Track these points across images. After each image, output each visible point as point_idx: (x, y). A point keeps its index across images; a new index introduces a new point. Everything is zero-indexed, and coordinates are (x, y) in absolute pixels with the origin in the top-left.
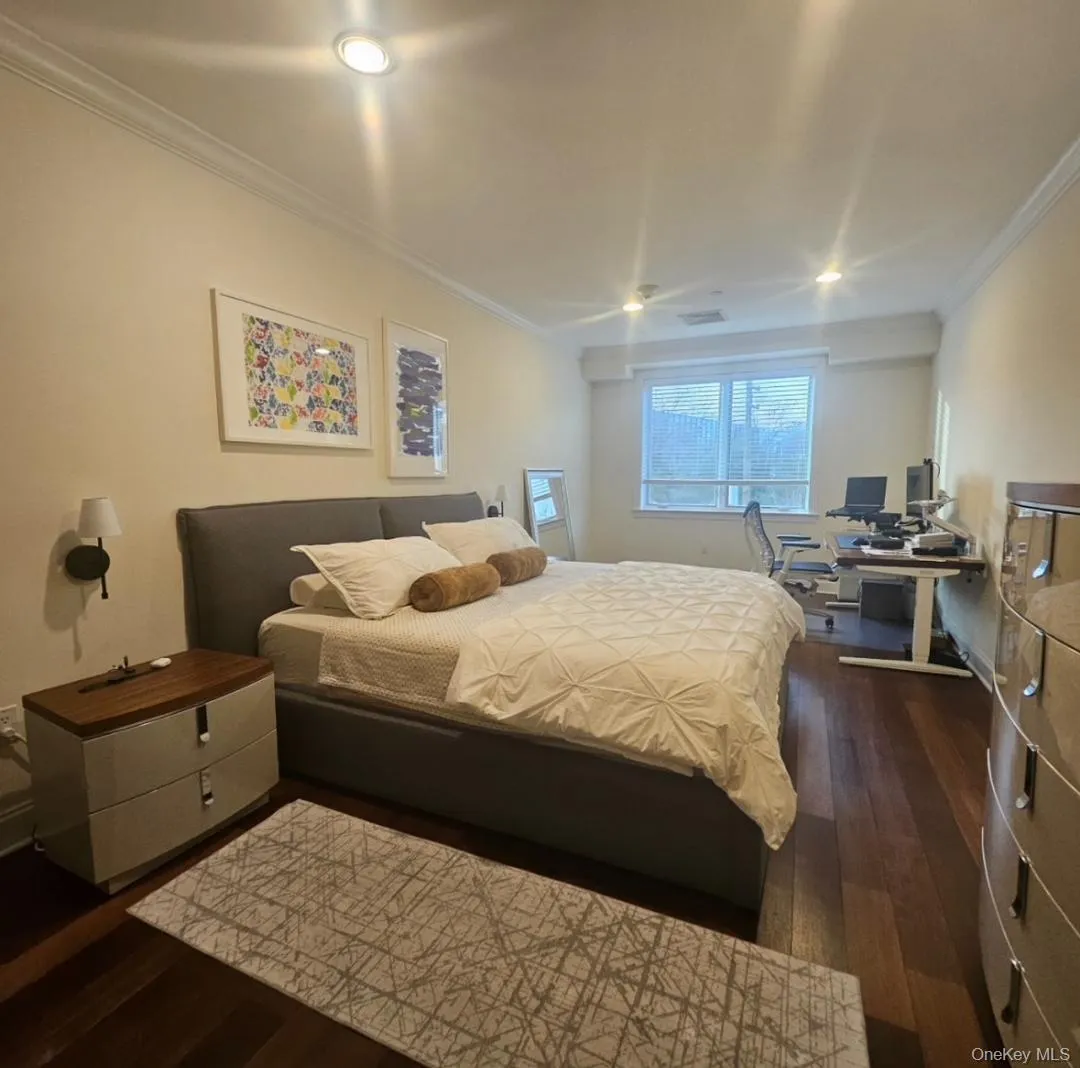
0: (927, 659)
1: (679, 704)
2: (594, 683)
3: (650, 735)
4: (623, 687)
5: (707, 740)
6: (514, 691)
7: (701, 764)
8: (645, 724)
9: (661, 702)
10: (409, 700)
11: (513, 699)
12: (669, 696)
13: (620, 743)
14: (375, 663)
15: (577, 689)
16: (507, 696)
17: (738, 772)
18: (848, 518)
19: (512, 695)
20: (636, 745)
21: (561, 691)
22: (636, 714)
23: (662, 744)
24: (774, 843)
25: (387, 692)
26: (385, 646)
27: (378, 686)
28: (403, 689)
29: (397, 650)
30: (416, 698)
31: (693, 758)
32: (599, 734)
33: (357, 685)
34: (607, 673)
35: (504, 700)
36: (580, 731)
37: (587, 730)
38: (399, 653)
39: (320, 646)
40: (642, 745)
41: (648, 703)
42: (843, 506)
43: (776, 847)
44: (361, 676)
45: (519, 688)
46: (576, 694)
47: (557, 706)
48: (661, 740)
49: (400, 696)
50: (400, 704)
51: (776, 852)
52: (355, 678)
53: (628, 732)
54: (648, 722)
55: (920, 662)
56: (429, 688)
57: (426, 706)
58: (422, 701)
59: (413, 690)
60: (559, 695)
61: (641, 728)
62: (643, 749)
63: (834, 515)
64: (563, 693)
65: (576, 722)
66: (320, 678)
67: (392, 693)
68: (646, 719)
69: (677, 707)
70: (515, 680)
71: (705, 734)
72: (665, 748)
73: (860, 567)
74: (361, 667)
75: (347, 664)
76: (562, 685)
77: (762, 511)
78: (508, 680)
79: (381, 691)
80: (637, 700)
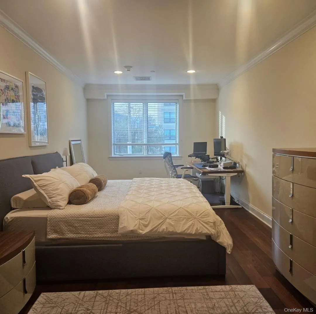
0: (230, 204)
1: (201, 218)
2: (172, 216)
3: (195, 228)
4: (183, 216)
5: (211, 226)
6: (147, 223)
7: (212, 233)
8: (192, 225)
9: (195, 218)
10: (97, 236)
11: (146, 226)
12: (198, 215)
13: (186, 233)
14: (79, 225)
15: (168, 219)
16: (144, 226)
17: (219, 234)
18: (195, 157)
19: (146, 225)
20: (191, 232)
21: (163, 220)
22: (189, 223)
23: (199, 230)
24: (229, 252)
25: (86, 235)
26: (83, 217)
27: (81, 234)
28: (93, 233)
29: (89, 218)
30: (100, 235)
31: (209, 232)
32: (179, 231)
33: (70, 235)
34: (176, 212)
35: (143, 227)
36: (173, 231)
37: (175, 231)
38: (90, 219)
39: (47, 222)
40: (193, 232)
41: (192, 219)
42: (193, 153)
43: (230, 253)
44: (72, 232)
45: (148, 222)
46: (168, 220)
47: (162, 225)
48: (199, 229)
49: (91, 236)
50: (92, 239)
51: (230, 254)
52: (69, 233)
53: (188, 229)
54: (193, 225)
55: (227, 205)
56: (106, 230)
57: (106, 237)
58: (103, 236)
59: (98, 232)
60: (162, 222)
61: (191, 227)
62: (194, 233)
63: (191, 156)
64: (163, 221)
65: (171, 229)
66: (48, 236)
67: (88, 235)
68: (193, 224)
69: (200, 218)
70: (146, 220)
71: (210, 225)
72: (200, 231)
73: (209, 175)
74: (71, 228)
75: (64, 228)
76: (162, 219)
77: (172, 156)
78: (143, 220)
79: (83, 235)
80: (188, 219)
